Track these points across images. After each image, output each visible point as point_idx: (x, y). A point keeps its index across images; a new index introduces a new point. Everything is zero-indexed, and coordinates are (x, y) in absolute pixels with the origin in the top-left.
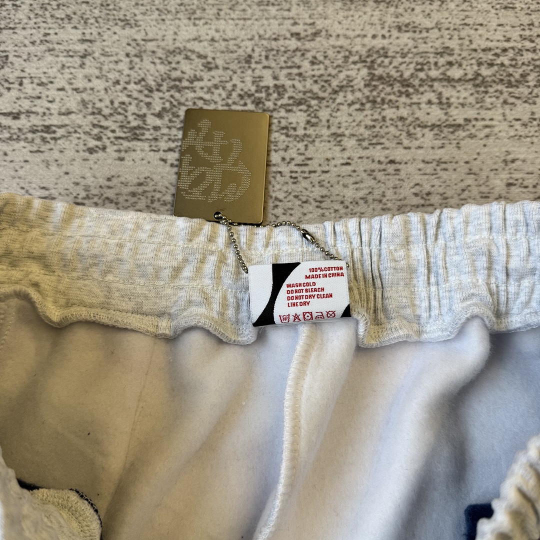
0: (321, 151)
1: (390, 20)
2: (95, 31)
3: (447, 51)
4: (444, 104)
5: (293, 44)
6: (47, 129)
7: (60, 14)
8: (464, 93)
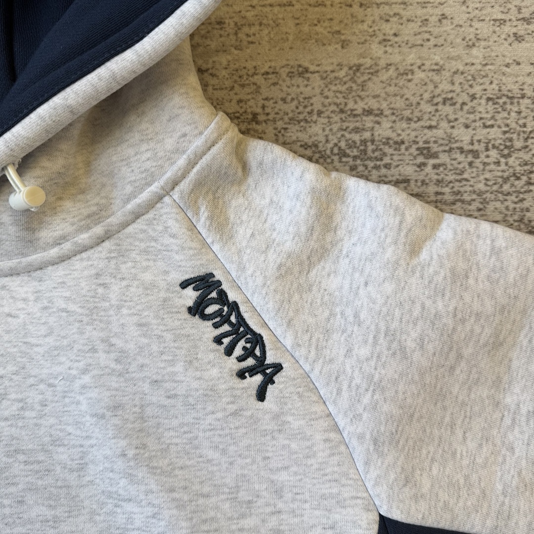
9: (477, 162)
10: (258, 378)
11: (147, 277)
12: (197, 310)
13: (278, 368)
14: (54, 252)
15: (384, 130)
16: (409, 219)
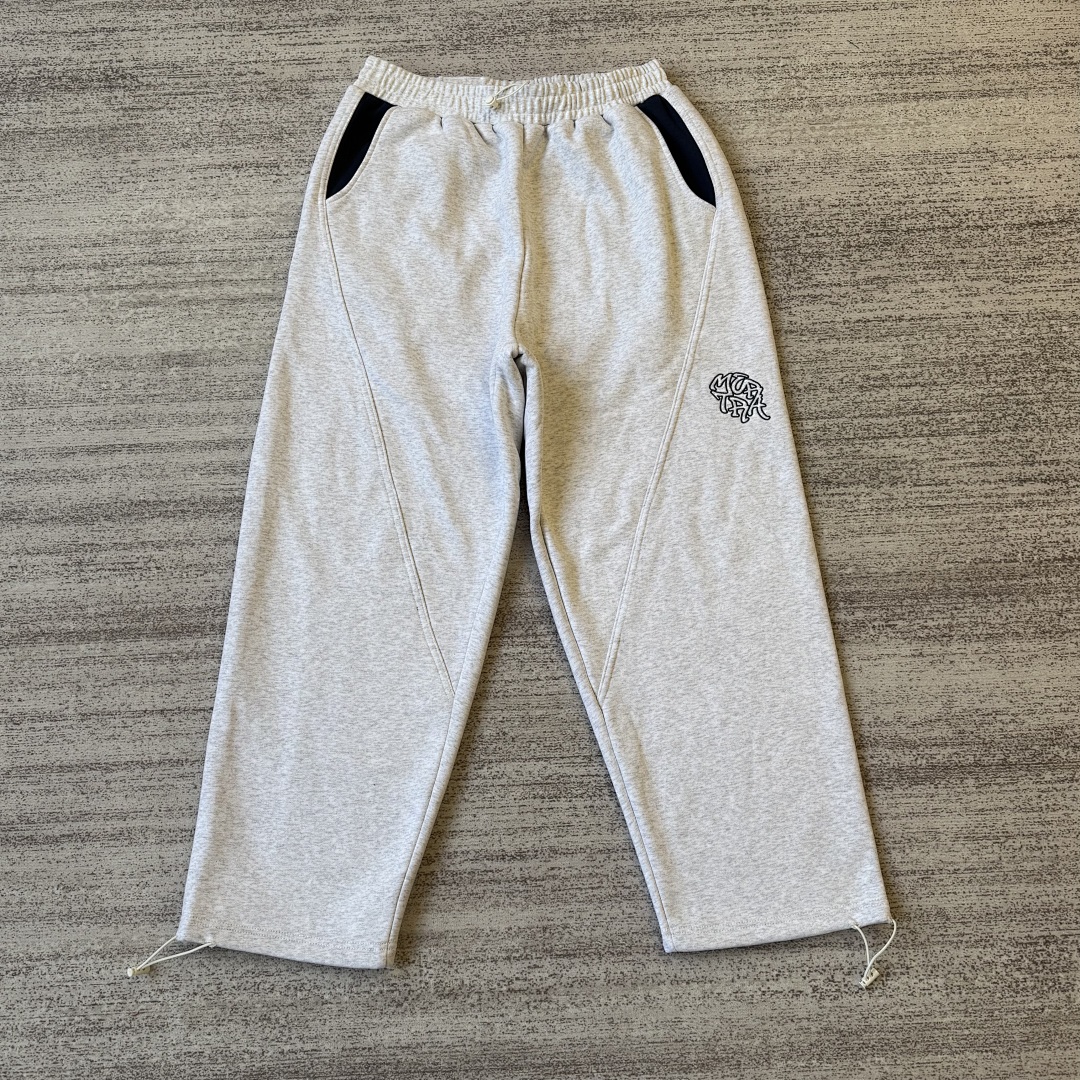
0: (531, 51)
2: (435, 4)
3: (584, 8)
4: (581, 31)
5: (519, 8)
6: (422, 46)
8: (590, 26)
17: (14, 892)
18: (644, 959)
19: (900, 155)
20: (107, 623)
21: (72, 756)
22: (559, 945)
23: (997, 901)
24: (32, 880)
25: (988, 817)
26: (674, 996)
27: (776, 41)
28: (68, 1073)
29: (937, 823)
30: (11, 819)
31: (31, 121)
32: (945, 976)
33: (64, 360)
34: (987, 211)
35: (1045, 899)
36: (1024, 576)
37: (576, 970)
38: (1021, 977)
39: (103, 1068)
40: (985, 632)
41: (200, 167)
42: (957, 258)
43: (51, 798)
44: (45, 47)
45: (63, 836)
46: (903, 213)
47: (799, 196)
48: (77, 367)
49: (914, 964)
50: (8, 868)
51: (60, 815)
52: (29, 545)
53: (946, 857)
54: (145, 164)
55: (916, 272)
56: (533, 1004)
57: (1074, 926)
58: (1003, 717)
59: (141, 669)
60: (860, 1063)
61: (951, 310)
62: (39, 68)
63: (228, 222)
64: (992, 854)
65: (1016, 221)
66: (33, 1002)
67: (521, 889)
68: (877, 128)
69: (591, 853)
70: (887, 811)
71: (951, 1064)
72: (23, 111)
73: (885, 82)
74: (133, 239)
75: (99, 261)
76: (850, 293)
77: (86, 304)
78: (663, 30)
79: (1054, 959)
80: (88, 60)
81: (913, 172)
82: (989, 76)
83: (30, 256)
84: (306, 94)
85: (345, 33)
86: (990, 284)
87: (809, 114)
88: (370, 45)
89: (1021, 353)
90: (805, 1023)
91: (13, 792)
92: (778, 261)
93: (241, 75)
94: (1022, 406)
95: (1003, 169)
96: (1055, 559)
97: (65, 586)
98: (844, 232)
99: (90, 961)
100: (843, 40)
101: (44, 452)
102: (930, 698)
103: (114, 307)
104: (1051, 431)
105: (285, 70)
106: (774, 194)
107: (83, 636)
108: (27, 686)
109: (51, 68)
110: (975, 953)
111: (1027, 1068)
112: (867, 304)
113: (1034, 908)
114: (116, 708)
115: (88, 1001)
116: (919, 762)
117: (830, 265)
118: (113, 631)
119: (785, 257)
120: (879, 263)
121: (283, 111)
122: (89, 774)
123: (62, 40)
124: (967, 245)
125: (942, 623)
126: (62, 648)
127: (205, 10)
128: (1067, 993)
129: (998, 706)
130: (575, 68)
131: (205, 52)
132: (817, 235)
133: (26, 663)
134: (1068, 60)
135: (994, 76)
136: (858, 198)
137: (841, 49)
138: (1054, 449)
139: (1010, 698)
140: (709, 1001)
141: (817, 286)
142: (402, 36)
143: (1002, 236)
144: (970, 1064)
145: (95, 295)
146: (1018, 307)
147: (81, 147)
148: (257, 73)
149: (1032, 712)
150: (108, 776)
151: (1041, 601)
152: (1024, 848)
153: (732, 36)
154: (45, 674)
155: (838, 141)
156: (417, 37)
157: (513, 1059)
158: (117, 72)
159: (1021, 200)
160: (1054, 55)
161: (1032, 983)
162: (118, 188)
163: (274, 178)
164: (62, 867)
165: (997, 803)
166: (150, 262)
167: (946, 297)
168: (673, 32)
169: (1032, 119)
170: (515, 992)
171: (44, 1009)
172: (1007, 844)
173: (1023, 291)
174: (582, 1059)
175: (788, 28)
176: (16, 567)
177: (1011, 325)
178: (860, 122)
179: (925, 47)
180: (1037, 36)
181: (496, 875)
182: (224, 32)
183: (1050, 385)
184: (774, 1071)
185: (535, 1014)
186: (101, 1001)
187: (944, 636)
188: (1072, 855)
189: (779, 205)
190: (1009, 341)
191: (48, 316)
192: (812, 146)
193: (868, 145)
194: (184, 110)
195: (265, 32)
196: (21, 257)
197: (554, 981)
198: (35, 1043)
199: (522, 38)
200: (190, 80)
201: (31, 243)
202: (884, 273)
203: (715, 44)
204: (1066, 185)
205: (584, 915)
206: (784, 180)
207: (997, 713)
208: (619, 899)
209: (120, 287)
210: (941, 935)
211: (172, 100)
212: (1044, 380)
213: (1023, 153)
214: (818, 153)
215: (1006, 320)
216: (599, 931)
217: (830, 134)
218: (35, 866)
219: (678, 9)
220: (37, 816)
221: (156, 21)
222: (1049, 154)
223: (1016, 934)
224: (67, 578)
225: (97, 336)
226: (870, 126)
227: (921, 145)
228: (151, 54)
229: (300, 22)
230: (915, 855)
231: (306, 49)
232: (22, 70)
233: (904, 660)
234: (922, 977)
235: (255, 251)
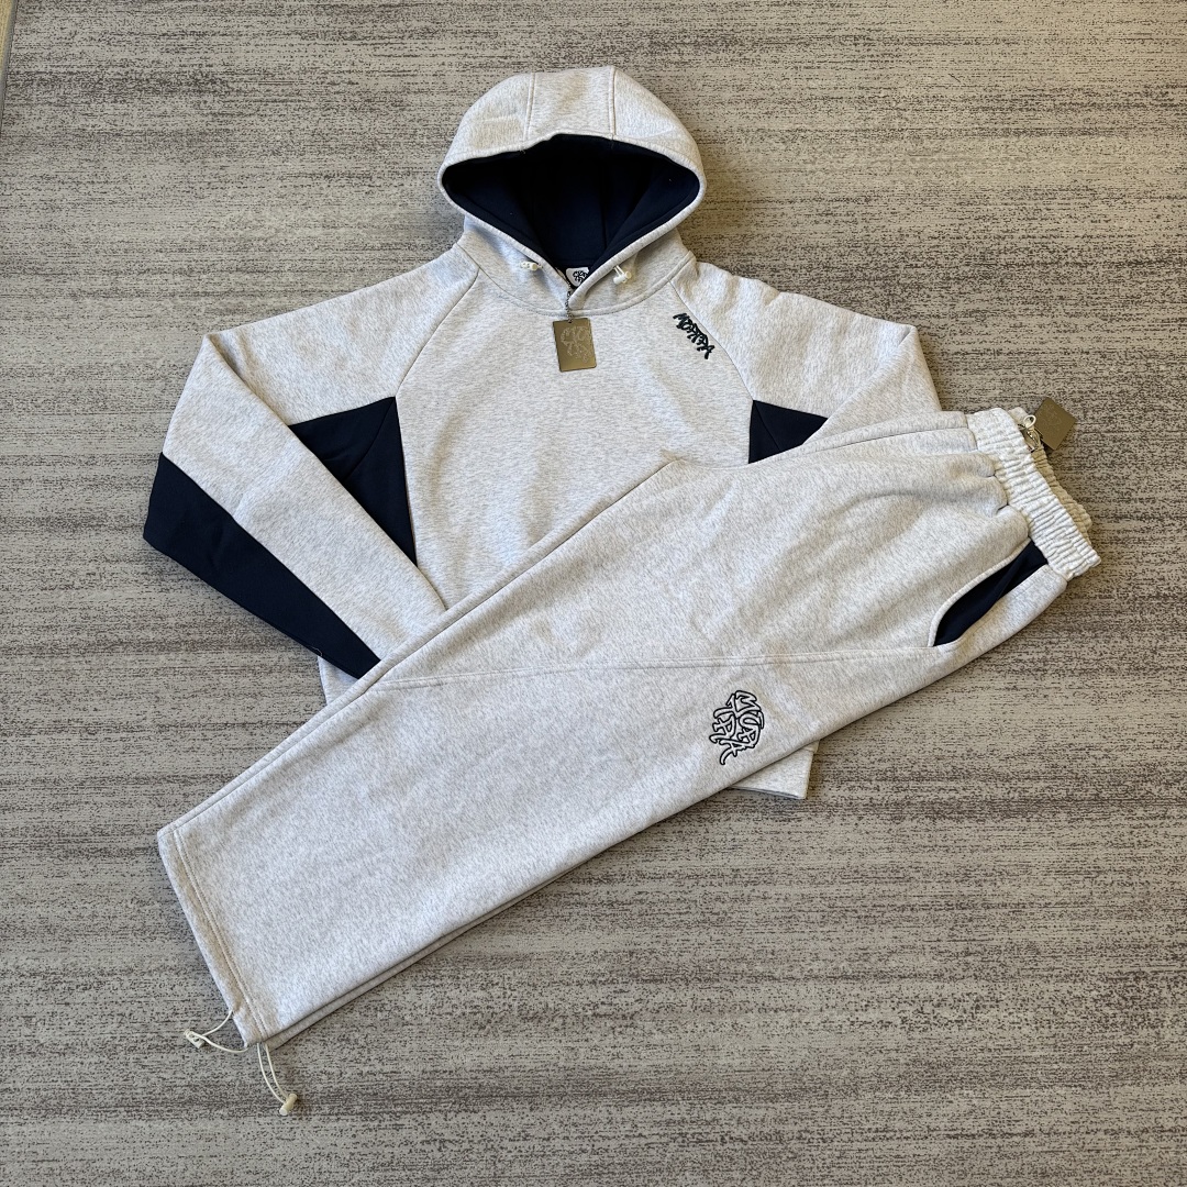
1: (660, 17)
3: (684, 31)
4: (681, 54)
5: (619, 28)
6: (519, 63)
7: (517, 14)
8: (690, 49)
9: (797, 274)
10: (705, 351)
11: (660, 314)
12: (680, 326)
13: (713, 347)
14: (625, 304)
15: (756, 261)
16: (765, 291)
17: (86, 905)
18: (732, 986)
19: (1000, 189)
20: (189, 634)
21: (148, 769)
22: (645, 969)
23: (1087, 936)
24: (105, 893)
25: (1080, 852)
26: (762, 1024)
27: (877, 72)
28: (139, 1091)
29: (1029, 856)
30: (85, 831)
31: (117, 123)
32: (1035, 1010)
33: (147, 366)
34: (1086, 248)
35: (1136, 935)
36: (1119, 612)
37: (664, 995)
38: (1111, 1013)
39: (175, 1086)
40: (1079, 667)
41: (290, 175)
42: (1056, 294)
43: (127, 810)
44: (133, 48)
45: (138, 849)
46: (1002, 247)
47: (898, 226)
48: (161, 373)
49: (1003, 997)
50: (81, 881)
51: (135, 828)
52: (108, 552)
53: (1038, 891)
54: (234, 170)
55: (1015, 306)
56: (619, 1029)
57: (1164, 962)
58: (1096, 753)
59: (223, 681)
60: (948, 1095)
61: (1049, 345)
62: (127, 69)
63: (319, 232)
64: (1082, 888)
65: (1115, 259)
66: (104, 1018)
67: (608, 912)
68: (977, 162)
69: (679, 878)
70: (979, 843)
71: (1039, 1098)
72: (109, 112)
73: (986, 116)
74: (220, 245)
75: (185, 267)
76: (950, 324)
77: (171, 309)
78: (764, 56)
79: (1143, 995)
80: (177, 64)
81: (1013, 207)
82: (1089, 114)
83: (113, 259)
84: (400, 106)
85: (441, 46)
86: (1088, 321)
87: (909, 146)
88: (467, 59)
89: (1118, 390)
90: (893, 1055)
91: (87, 803)
92: (877, 290)
93: (333, 84)
94: (1118, 444)
95: (1103, 207)
96: (1150, 596)
97: (145, 595)
98: (943, 265)
99: (164, 977)
100: (944, 73)
101: (125, 458)
102: (1024, 732)
103: (200, 314)
104: (1147, 469)
105: (380, 82)
106: (874, 224)
107: (163, 647)
108: (103, 696)
109: (139, 70)
110: (1065, 987)
111: (1116, 1104)
112: (965, 337)
113: (1125, 945)
114: (196, 720)
115: (162, 1018)
116: (1011, 795)
117: (929, 296)
118: (194, 642)
119: (884, 287)
120: (978, 296)
121: (376, 122)
122: (166, 787)
123: (151, 42)
124: (1066, 281)
125: (1036, 657)
126: (140, 658)
127: (298, 17)
128: (1156, 1030)
129: (1090, 741)
130: (674, 91)
131: (298, 60)
132: (916, 266)
133: (102, 672)
134: (1168, 102)
135: (1095, 115)
136: (957, 231)
137: (942, 82)
138: (1150, 488)
139: (1103, 733)
140: (797, 1030)
141: (915, 316)
142: (500, 52)
143: (1101, 274)
144: (1059, 1099)
145: (180, 301)
146: (1116, 345)
147: (168, 151)
148: (351, 83)
149: (1124, 748)
150: (187, 789)
151: (1136, 638)
152: (1116, 883)
153: (834, 65)
154: (122, 683)
155: (938, 173)
156: (515, 54)
157: (598, 1085)
158: (207, 76)
159: (1120, 239)
160: (1155, 96)
161: (1122, 1019)
162: (206, 194)
163: (366, 189)
164: (136, 880)
165: (1089, 837)
166: (237, 270)
167: (1045, 332)
168: (774, 59)
169: (1132, 159)
170: (601, 1017)
171: (115, 1025)
172: (1098, 879)
173: (1121, 329)
174: (667, 1087)
175: (890, 59)
176: (94, 574)
177: (1109, 362)
178: (961, 155)
179: (1026, 83)
180: (1138, 77)
181: (582, 897)
182: (317, 40)
183: (1147, 423)
184: (861, 1102)
185: (620, 1039)
186: (175, 1018)
187: (1038, 670)
188: (1163, 892)
189: (879, 234)
190: (1106, 378)
191: (131, 320)
192: (912, 177)
193: (969, 179)
194: (276, 117)
195: (359, 42)
196: (104, 260)
197: (640, 1006)
198: (105, 1060)
199: (621, 59)
200: (281, 88)
201: (115, 246)
202: (982, 307)
203: (816, 72)
204: (1165, 225)
205: (671, 941)
206: (885, 210)
207: (1090, 748)
208: (707, 925)
209: (206, 294)
210: (1032, 969)
211: (262, 107)
212: (1140, 418)
213: (1123, 192)
214: (918, 184)
215: (1103, 357)
216: (686, 957)
217: (930, 166)
218: (108, 879)
219: (779, 36)
220: (111, 828)
221: (247, 27)
222: (1149, 195)
223: (1106, 969)
224: (147, 587)
225: (182, 342)
226: (971, 160)
227: (1022, 180)
228: (243, 60)
229: (395, 34)
230: (1006, 887)
231: (401, 60)
232: (109, 71)
233: (997, 694)
234: (1011, 1010)
235: (346, 262)
